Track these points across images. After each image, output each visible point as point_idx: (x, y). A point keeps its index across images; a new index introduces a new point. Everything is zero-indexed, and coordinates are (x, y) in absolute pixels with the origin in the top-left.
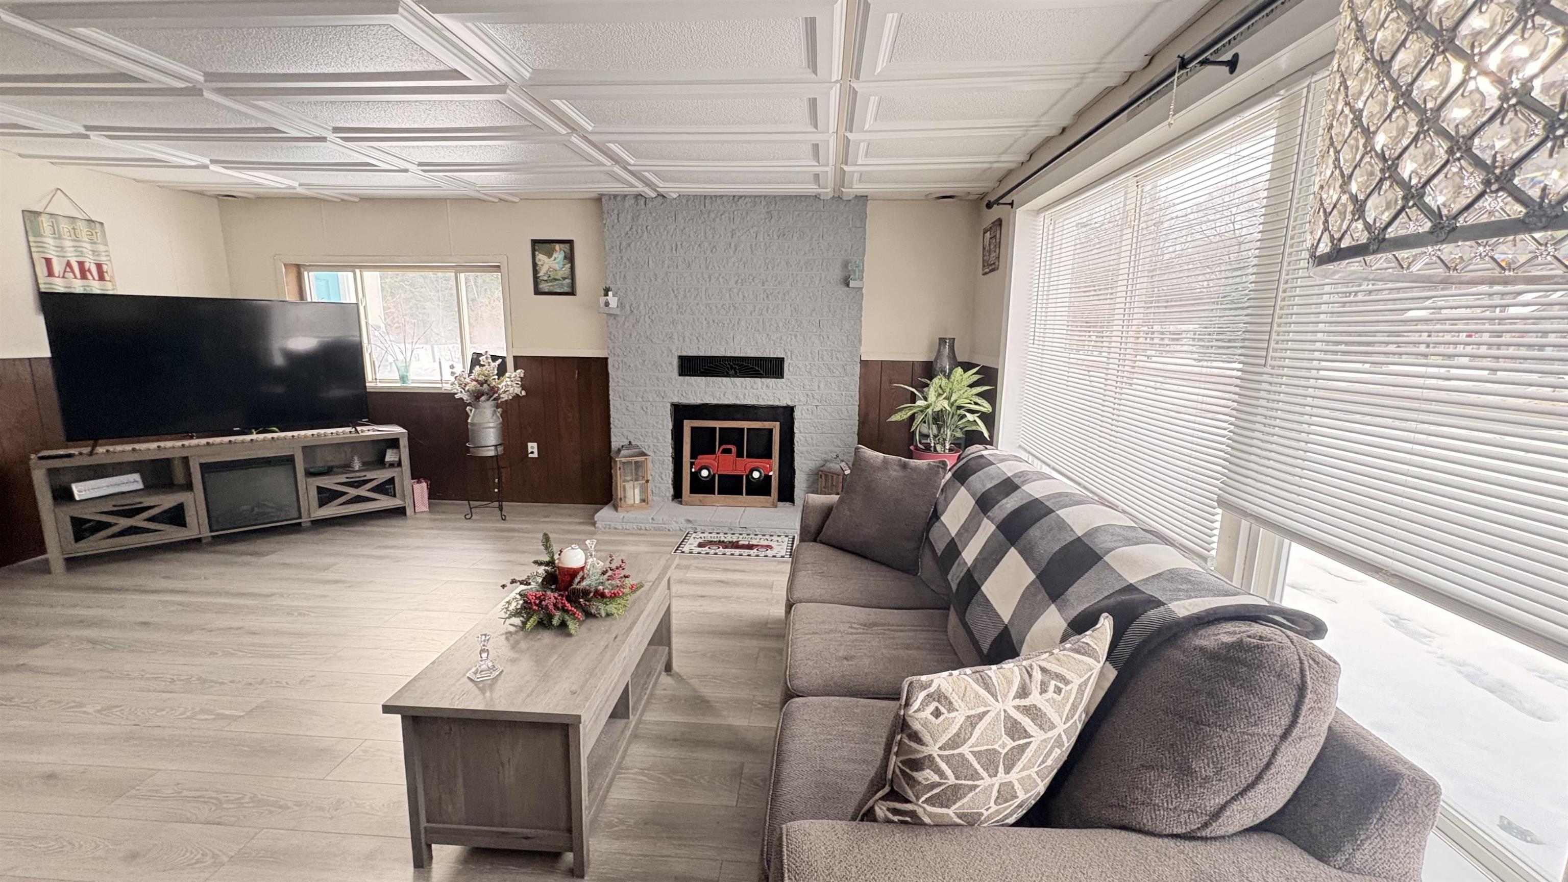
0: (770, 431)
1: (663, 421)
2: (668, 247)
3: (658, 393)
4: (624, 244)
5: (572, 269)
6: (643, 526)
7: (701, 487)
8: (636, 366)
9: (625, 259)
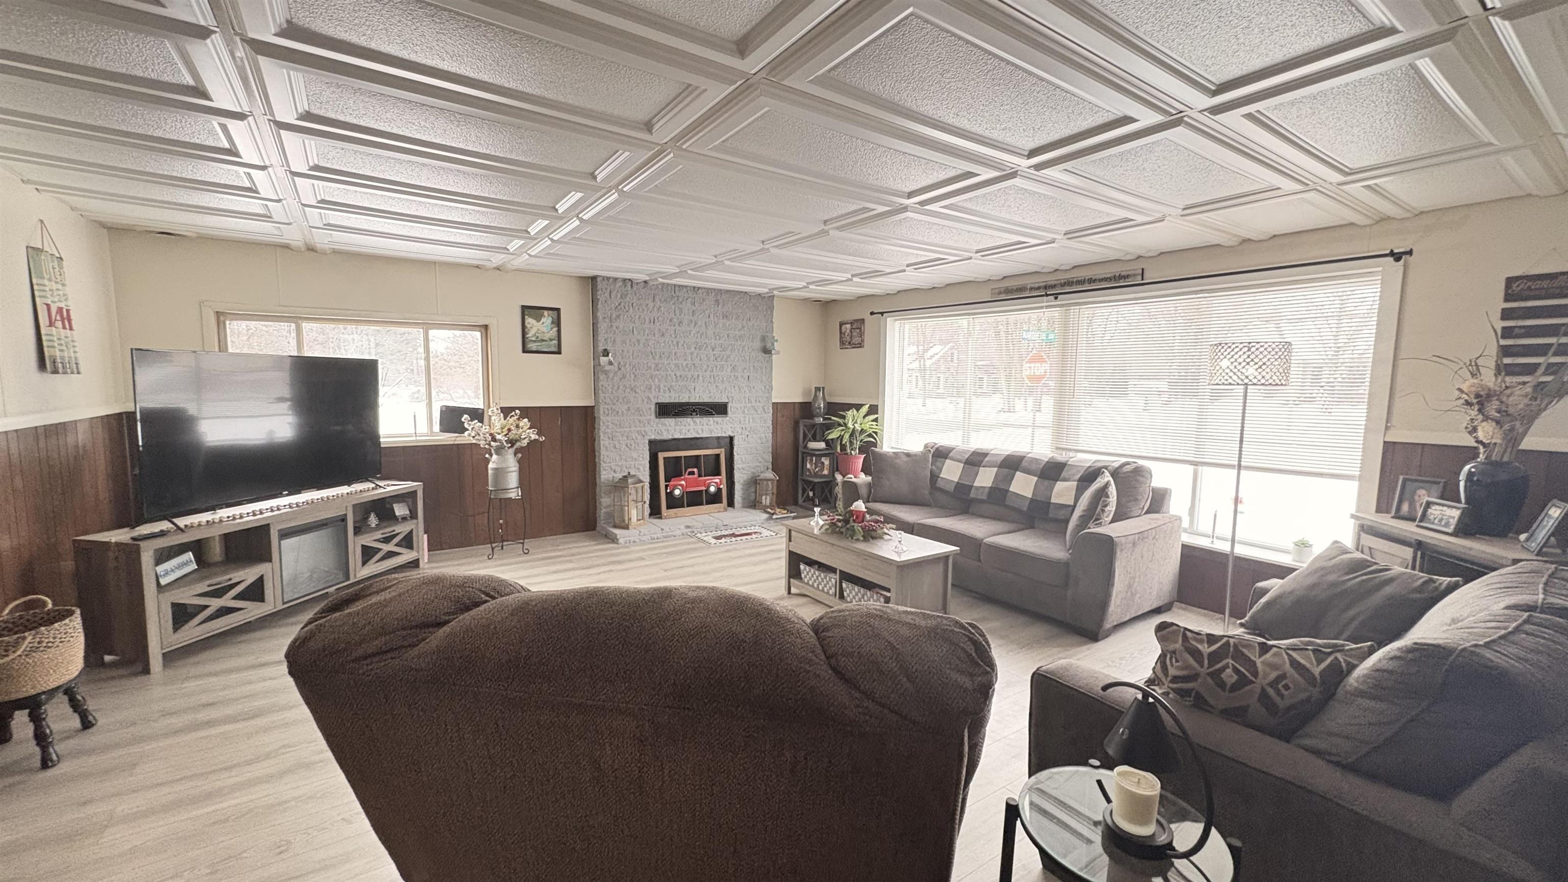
0: (718, 456)
1: (643, 454)
2: (647, 320)
3: (639, 432)
4: (614, 316)
5: (559, 331)
6: (655, 536)
7: (674, 503)
8: (623, 412)
9: (614, 328)
